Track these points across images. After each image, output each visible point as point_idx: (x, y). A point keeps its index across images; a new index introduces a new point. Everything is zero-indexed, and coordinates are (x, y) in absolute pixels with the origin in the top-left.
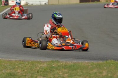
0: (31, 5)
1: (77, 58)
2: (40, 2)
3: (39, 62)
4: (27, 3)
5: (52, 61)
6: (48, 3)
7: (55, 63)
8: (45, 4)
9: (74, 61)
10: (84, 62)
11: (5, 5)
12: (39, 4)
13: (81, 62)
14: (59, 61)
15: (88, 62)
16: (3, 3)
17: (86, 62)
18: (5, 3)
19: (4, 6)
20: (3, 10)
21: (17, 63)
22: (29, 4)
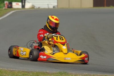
0: (37, 8)
1: (88, 70)
2: (48, 5)
3: (45, 73)
4: (33, 5)
5: (60, 73)
6: (57, 6)
7: (63, 75)
8: (54, 7)
9: (85, 74)
10: (96, 75)
11: (8, 7)
12: (47, 8)
13: (93, 74)
14: (68, 73)
15: (101, 74)
16: (6, 5)
17: (99, 74)
18: (9, 5)
19: (6, 9)
20: (6, 14)
21: (19, 74)
22: (35, 8)
